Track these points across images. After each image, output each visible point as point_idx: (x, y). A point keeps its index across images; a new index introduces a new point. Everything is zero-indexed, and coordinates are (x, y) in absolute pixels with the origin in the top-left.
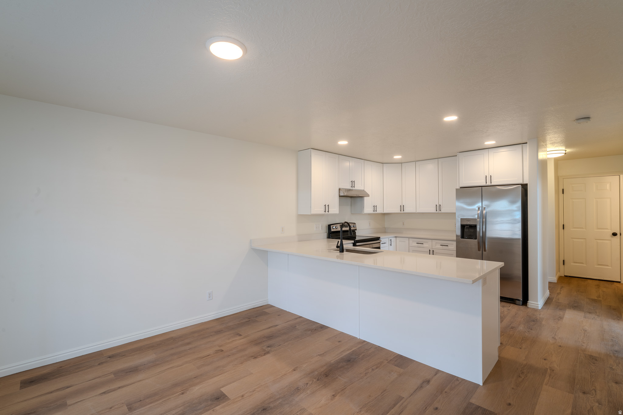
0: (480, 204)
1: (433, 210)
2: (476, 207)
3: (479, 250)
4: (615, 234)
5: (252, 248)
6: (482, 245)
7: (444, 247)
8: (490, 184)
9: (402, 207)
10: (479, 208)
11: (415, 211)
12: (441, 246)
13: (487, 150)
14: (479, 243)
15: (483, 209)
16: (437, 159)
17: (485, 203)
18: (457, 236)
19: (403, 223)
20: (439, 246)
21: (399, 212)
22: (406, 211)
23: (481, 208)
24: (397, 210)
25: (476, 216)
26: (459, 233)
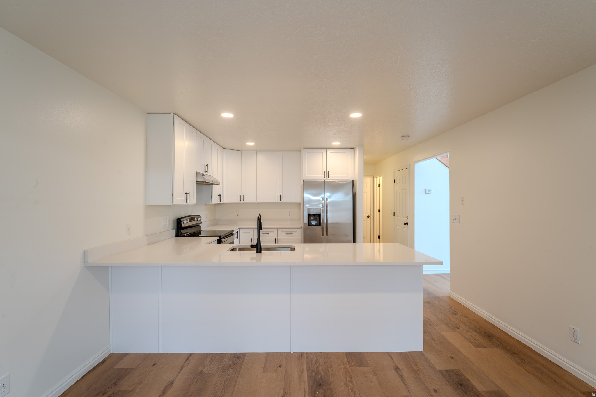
0: (323, 196)
1: (274, 200)
2: (320, 198)
3: (323, 235)
4: (368, 217)
5: (85, 266)
6: (326, 230)
7: (288, 234)
8: (327, 178)
9: (242, 197)
10: (323, 199)
11: (255, 201)
12: (286, 234)
13: (326, 149)
14: (322, 229)
15: (325, 200)
16: (278, 152)
17: (328, 194)
18: (304, 224)
19: (238, 213)
20: (284, 234)
21: (240, 202)
22: (245, 201)
23: (324, 199)
24: (237, 200)
25: (321, 206)
26: (306, 221)
